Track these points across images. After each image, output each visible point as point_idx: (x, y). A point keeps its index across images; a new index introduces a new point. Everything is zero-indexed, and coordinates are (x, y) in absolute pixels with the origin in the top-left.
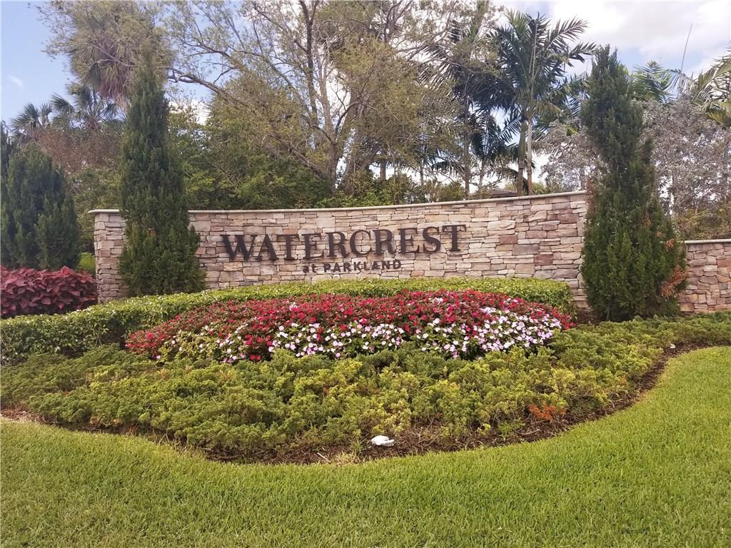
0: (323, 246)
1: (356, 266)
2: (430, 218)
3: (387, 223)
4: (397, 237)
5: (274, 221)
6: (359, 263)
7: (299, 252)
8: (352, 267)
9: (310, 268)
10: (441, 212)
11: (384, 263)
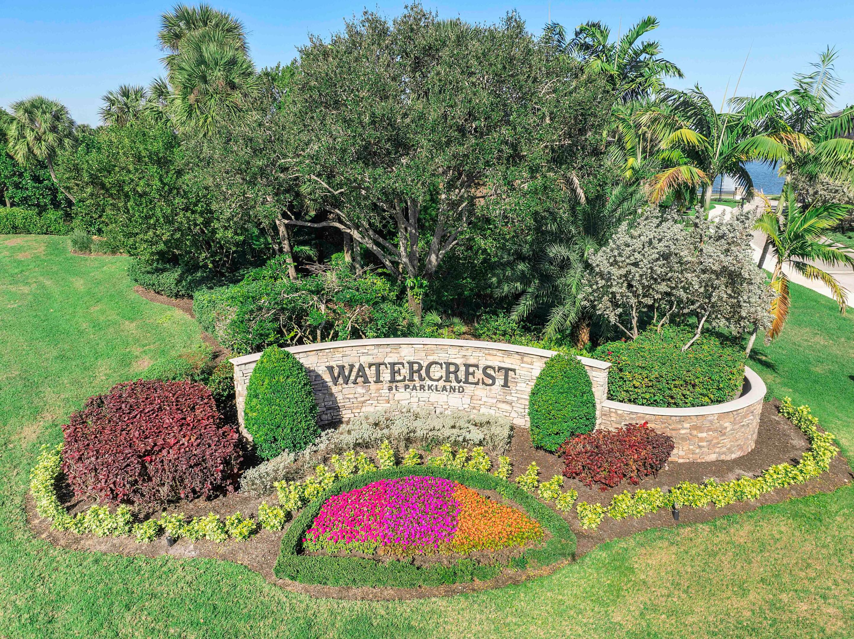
0: (405, 371)
1: (430, 388)
2: (489, 357)
3: (456, 356)
4: (462, 368)
5: (366, 351)
6: (432, 385)
7: (386, 375)
8: (426, 388)
9: (394, 388)
10: (498, 354)
11: (451, 387)
